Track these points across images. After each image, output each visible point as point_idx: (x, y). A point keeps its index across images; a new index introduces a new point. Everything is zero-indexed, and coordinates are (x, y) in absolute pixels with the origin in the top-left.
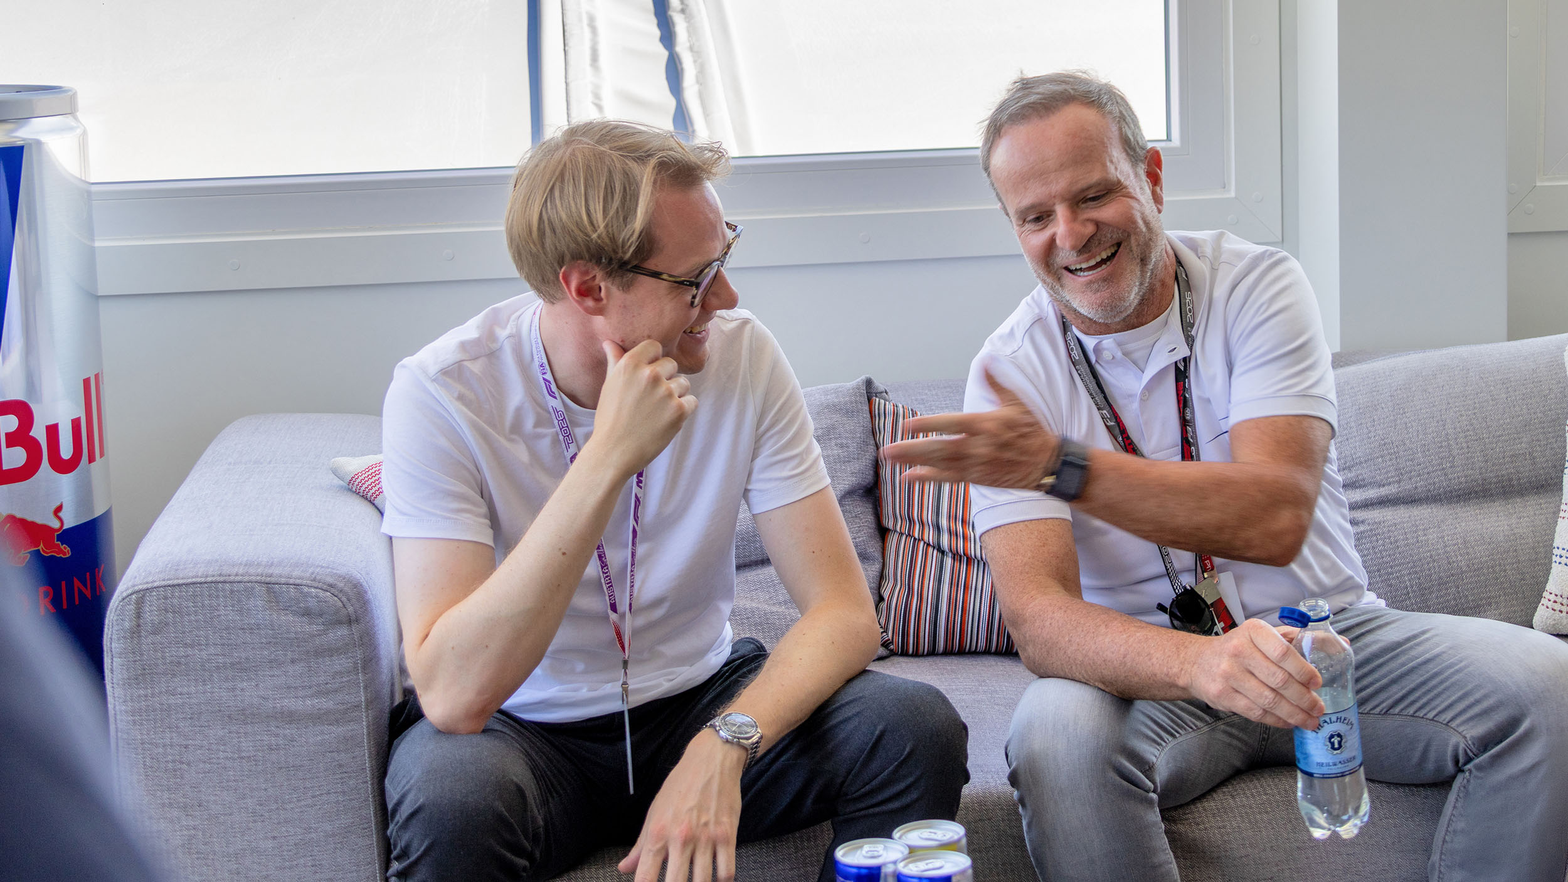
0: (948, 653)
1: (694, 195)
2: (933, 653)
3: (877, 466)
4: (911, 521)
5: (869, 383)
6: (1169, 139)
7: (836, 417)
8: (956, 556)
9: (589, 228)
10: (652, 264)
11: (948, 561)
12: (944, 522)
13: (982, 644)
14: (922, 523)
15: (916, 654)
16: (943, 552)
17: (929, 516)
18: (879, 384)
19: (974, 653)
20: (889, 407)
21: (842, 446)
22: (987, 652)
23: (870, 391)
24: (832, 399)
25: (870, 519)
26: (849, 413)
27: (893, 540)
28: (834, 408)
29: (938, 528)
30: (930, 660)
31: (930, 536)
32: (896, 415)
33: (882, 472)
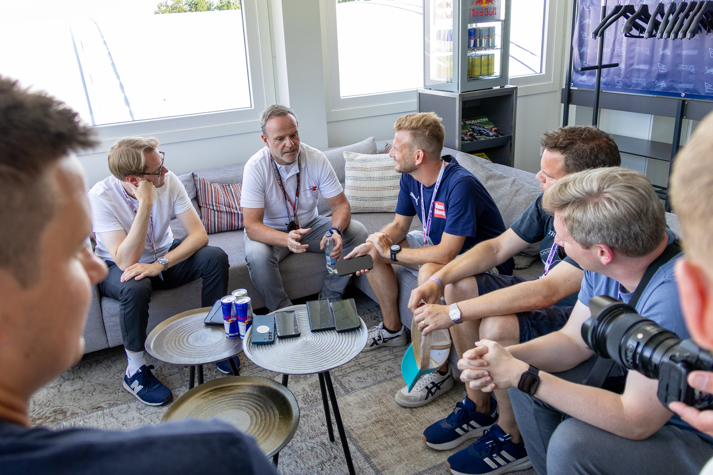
0: (218, 232)
1: (153, 153)
2: (215, 233)
3: (197, 193)
4: (207, 204)
5: (193, 173)
6: (251, 107)
7: (187, 183)
8: (218, 211)
9: (131, 168)
10: (147, 172)
11: (216, 212)
12: (214, 204)
13: (226, 230)
14: (209, 205)
15: (211, 234)
16: (214, 210)
17: (210, 203)
18: (195, 174)
19: (224, 232)
20: (198, 179)
21: (189, 189)
22: (227, 231)
23: (193, 175)
24: (185, 178)
25: (197, 204)
26: (189, 181)
27: (203, 209)
28: (186, 181)
29: (213, 205)
30: (214, 234)
31: (211, 207)
32: (200, 180)
33: (198, 193)
